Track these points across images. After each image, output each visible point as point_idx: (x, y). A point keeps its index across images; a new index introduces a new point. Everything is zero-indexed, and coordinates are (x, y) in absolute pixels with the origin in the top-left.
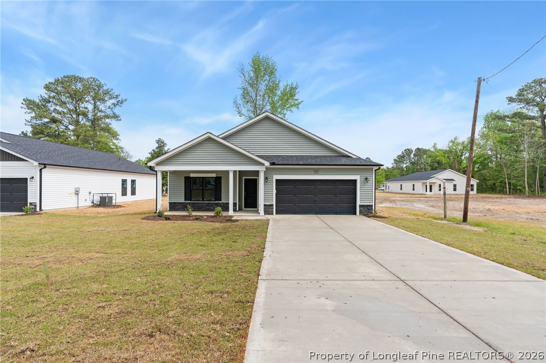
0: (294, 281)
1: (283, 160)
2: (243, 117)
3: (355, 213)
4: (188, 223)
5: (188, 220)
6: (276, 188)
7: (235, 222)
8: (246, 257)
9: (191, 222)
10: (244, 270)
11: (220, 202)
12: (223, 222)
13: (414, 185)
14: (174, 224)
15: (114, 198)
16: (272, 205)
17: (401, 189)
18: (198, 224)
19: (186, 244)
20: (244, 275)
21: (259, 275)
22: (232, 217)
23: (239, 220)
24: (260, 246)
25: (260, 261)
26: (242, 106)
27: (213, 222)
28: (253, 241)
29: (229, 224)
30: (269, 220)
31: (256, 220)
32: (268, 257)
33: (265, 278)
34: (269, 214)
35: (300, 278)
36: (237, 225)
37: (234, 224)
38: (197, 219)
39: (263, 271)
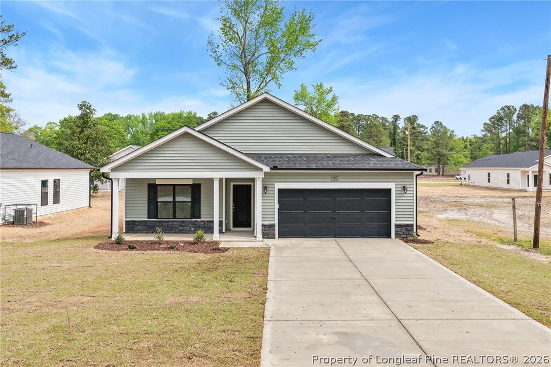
0: (298, 322)
1: (288, 162)
2: (223, 66)
3: (389, 236)
4: (162, 254)
5: (159, 249)
6: (279, 200)
7: (223, 252)
8: (248, 299)
9: (166, 252)
10: (249, 313)
11: (199, 220)
12: (208, 252)
13: (508, 175)
14: (143, 256)
15: (34, 211)
16: (273, 225)
17: (489, 181)
18: (175, 256)
19: (175, 284)
20: (251, 317)
21: (264, 317)
22: (217, 243)
23: (229, 248)
24: (261, 286)
25: (264, 304)
26: (221, 48)
27: (195, 252)
28: (253, 279)
29: (217, 255)
30: (269, 249)
31: (252, 248)
32: (271, 299)
33: (271, 319)
34: (268, 238)
35: (304, 319)
36: (228, 257)
37: (223, 254)
38: (172, 248)
39: (267, 314)
